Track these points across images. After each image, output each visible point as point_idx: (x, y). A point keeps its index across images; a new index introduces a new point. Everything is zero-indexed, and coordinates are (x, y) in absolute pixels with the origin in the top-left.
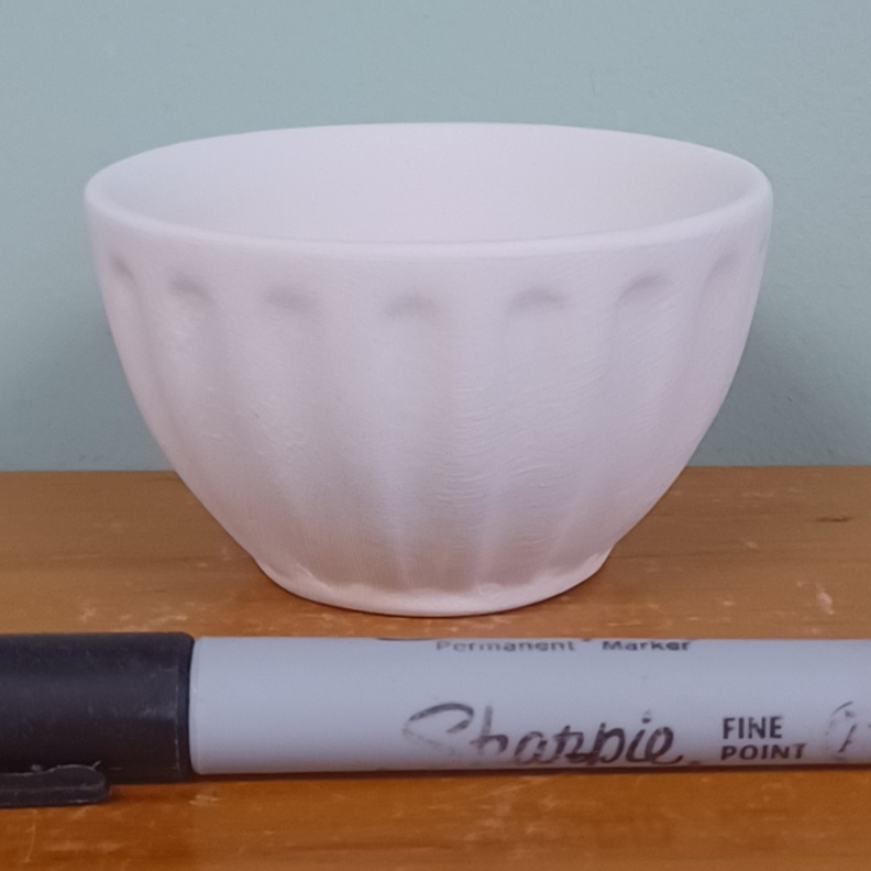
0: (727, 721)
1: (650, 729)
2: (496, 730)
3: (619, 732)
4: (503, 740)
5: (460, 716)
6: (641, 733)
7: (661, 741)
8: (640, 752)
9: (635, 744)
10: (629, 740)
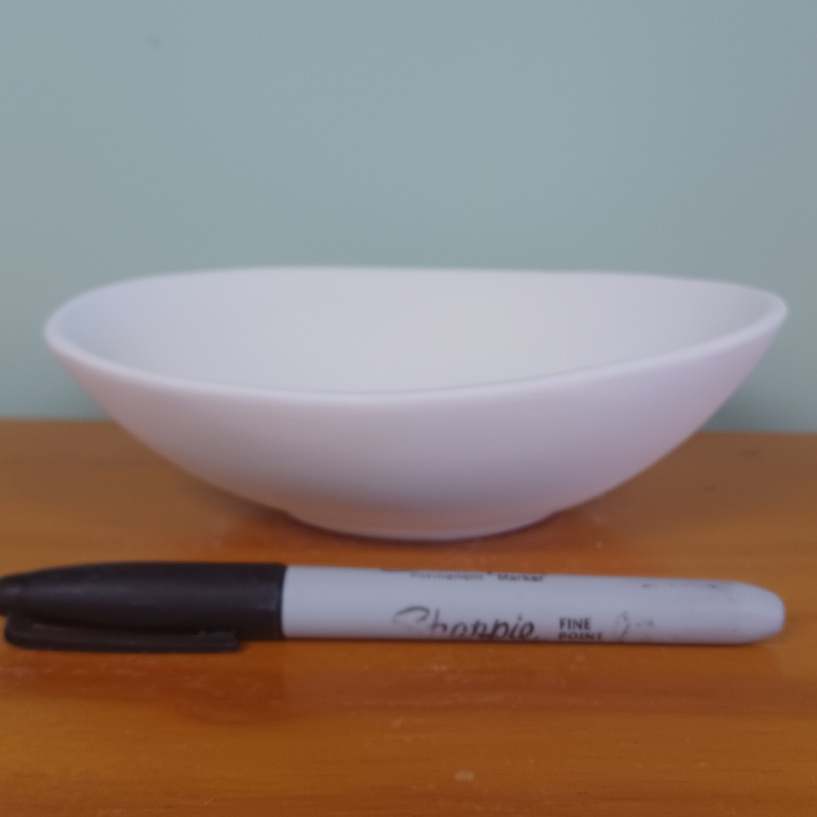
0: (562, 620)
3: (506, 625)
4: (445, 627)
5: (420, 614)
7: (527, 630)
8: (517, 634)
9: (514, 630)
10: (511, 626)
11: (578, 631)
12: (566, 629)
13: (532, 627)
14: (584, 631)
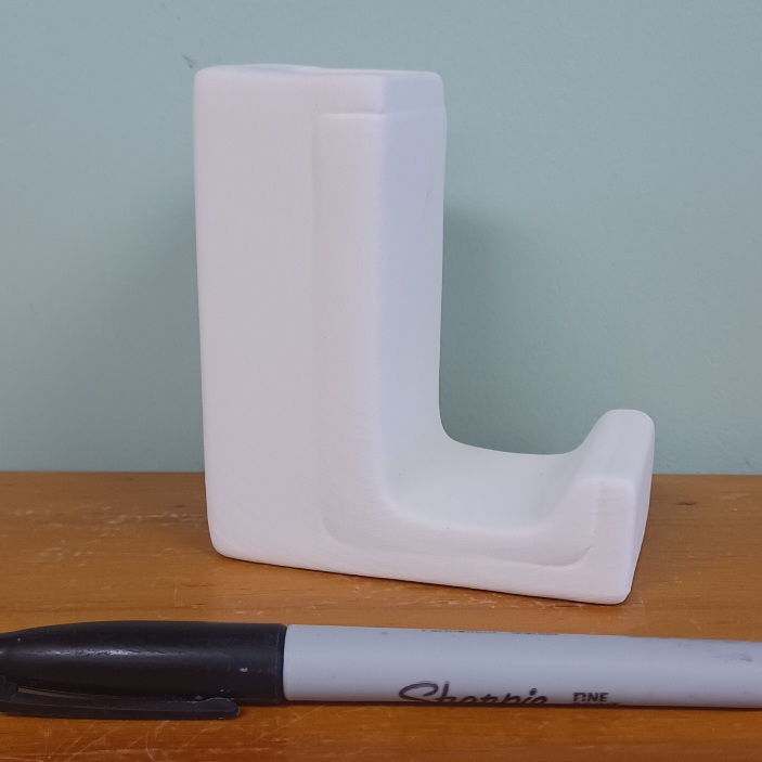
0: (576, 695)
1: (534, 697)
2: (451, 693)
3: (517, 698)
5: (431, 689)
6: (529, 698)
10: (523, 698)
11: (592, 702)
12: (580, 700)
13: (544, 698)
14: (598, 702)
